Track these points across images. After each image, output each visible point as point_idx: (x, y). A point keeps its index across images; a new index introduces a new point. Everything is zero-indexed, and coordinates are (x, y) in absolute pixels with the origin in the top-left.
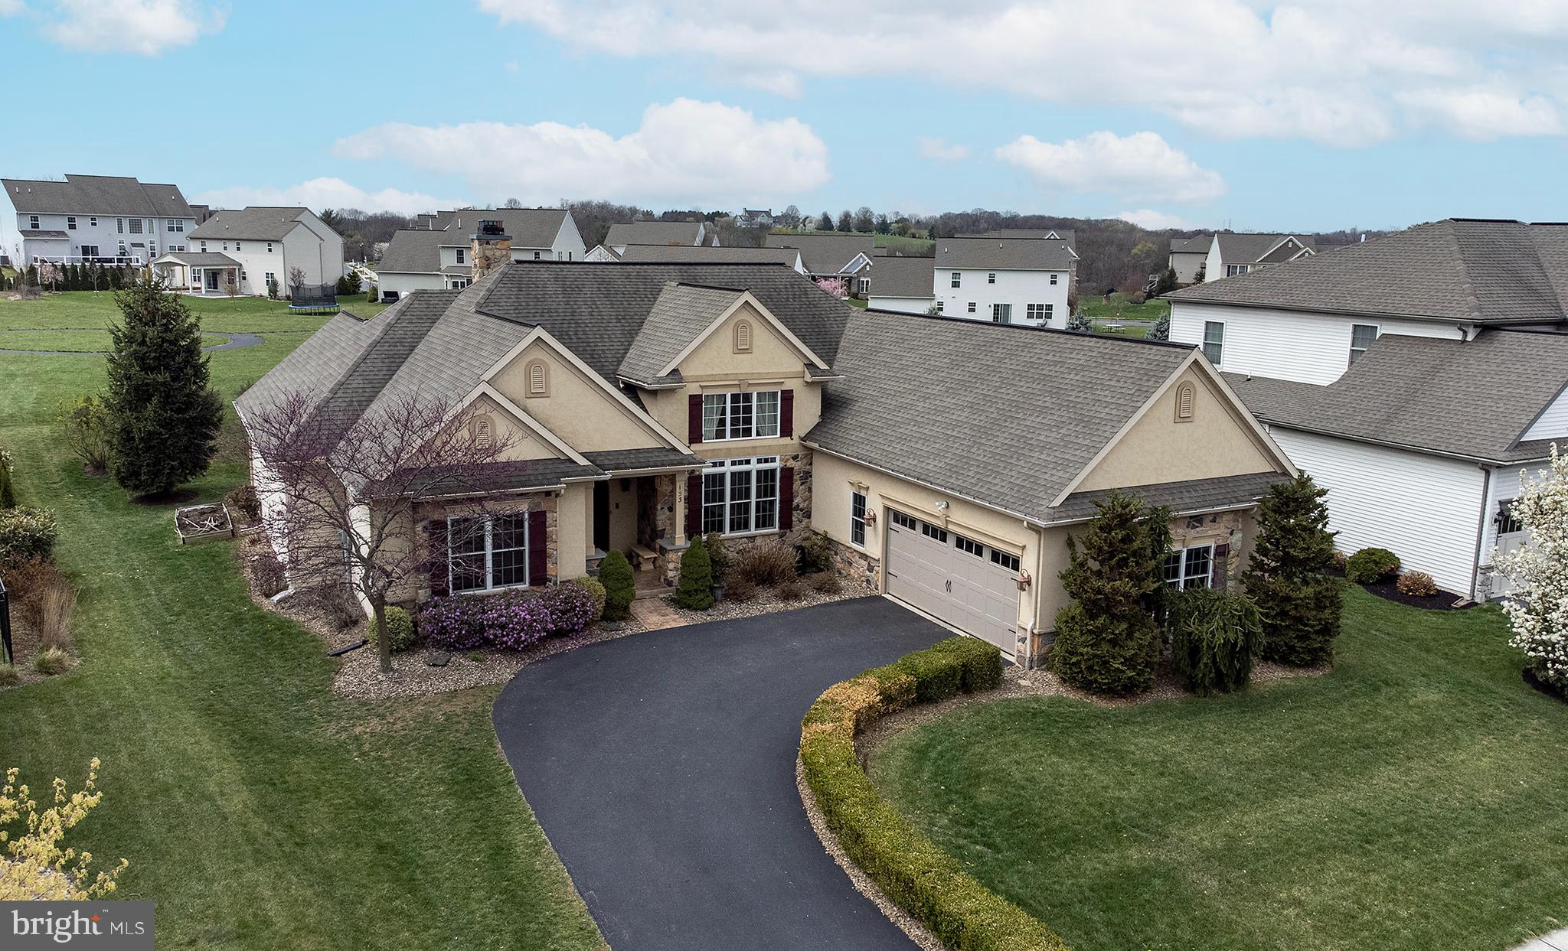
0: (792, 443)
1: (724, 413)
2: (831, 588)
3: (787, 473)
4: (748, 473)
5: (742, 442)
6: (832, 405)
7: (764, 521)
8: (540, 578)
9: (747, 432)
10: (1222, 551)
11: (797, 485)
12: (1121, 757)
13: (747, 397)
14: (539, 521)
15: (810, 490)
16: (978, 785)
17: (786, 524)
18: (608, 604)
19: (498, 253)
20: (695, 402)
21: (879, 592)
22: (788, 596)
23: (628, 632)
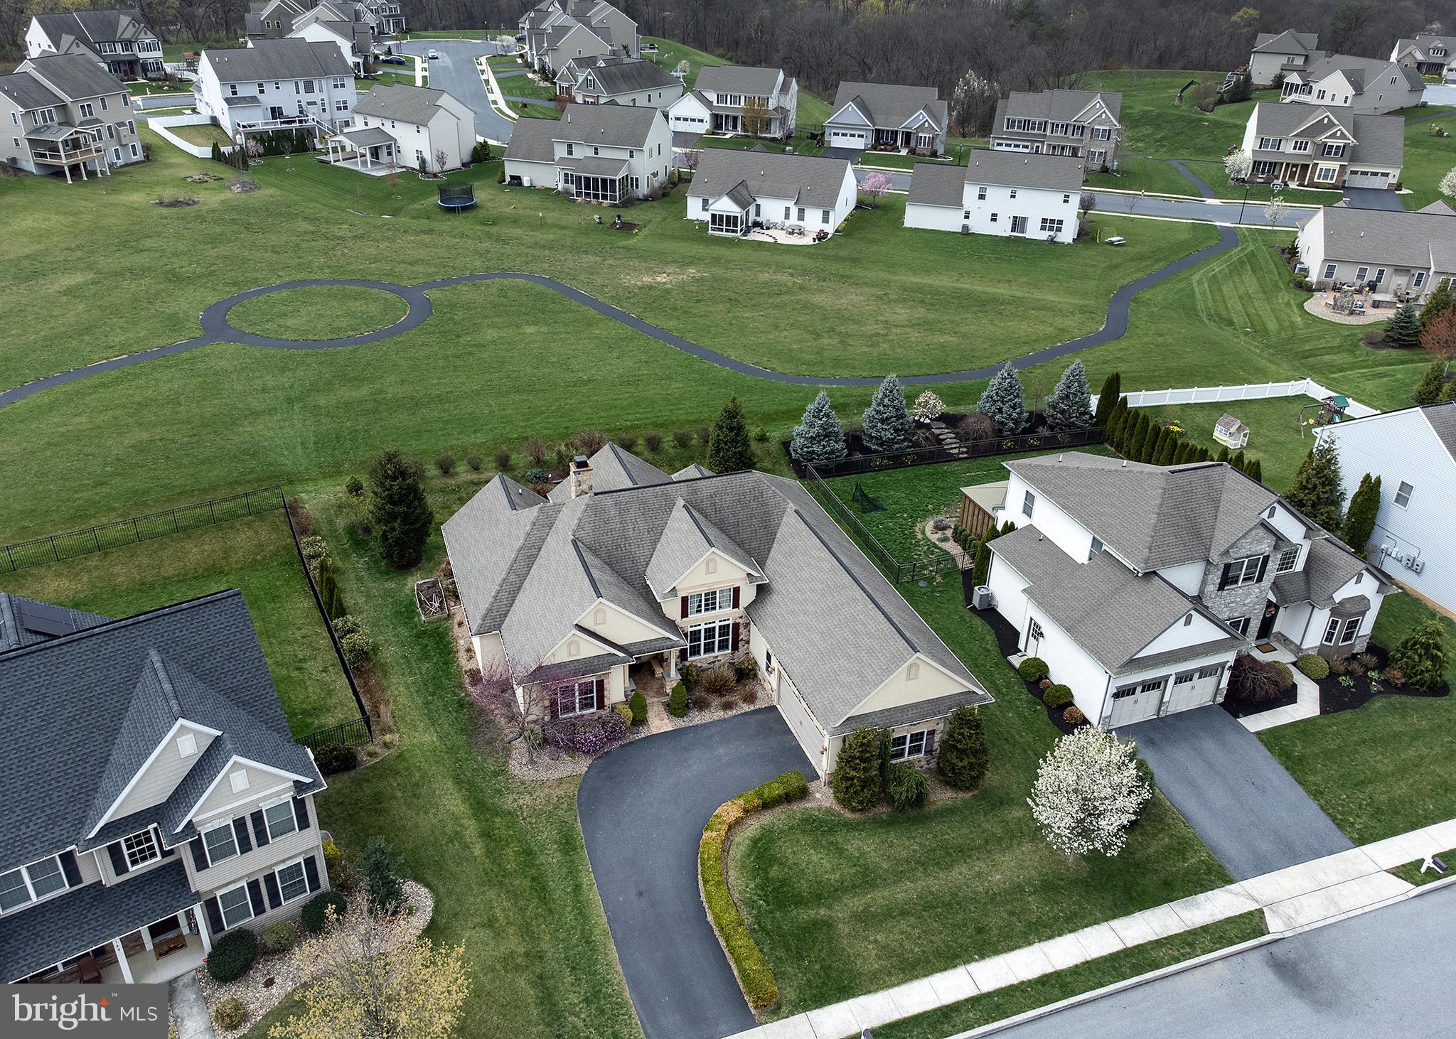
0: (740, 611)
1: (700, 601)
2: (750, 698)
3: (736, 626)
4: (714, 628)
5: (710, 613)
6: (763, 590)
7: (723, 646)
8: (601, 705)
9: (714, 609)
10: (931, 733)
11: (741, 630)
12: (840, 851)
13: (714, 593)
14: (601, 684)
15: (749, 631)
16: (771, 866)
17: (735, 648)
18: (634, 719)
19: (585, 478)
20: (685, 600)
21: (775, 704)
22: (727, 706)
23: (643, 735)
